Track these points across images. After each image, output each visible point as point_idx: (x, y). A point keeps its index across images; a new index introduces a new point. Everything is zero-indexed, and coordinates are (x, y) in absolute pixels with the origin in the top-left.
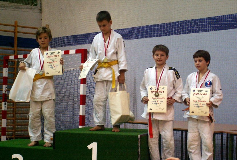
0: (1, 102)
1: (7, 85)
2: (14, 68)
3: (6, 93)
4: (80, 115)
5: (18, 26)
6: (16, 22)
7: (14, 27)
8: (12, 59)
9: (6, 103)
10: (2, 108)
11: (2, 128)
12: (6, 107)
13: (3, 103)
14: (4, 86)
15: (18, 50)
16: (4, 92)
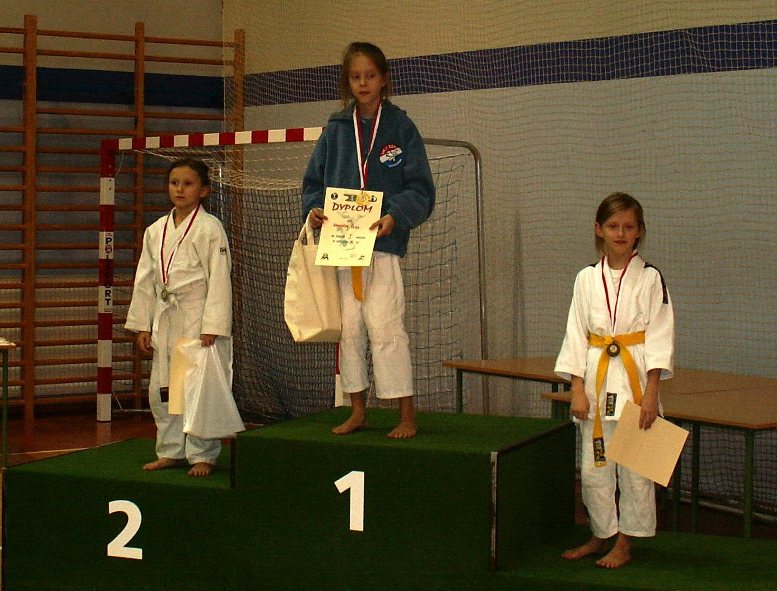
0: (95, 285)
1: (112, 233)
2: (136, 175)
3: (111, 257)
5: (147, 40)
6: (140, 27)
7: (134, 43)
8: (126, 151)
9: (111, 289)
10: (96, 304)
11: (99, 369)
12: (110, 302)
13: (102, 289)
14: (103, 235)
15: (146, 115)
16: (103, 255)
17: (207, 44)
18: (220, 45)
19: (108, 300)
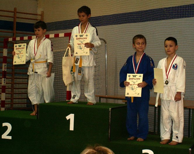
0: (1, 78)
1: (6, 64)
3: (6, 70)
4: (67, 90)
5: (17, 12)
6: (15, 9)
7: (13, 13)
8: (11, 41)
9: (5, 79)
10: (1, 83)
11: (2, 101)
12: (5, 83)
13: (3, 79)
14: (4, 64)
15: (17, 33)
16: (3, 70)
17: (33, 14)
18: (37, 15)
19: (4, 82)
